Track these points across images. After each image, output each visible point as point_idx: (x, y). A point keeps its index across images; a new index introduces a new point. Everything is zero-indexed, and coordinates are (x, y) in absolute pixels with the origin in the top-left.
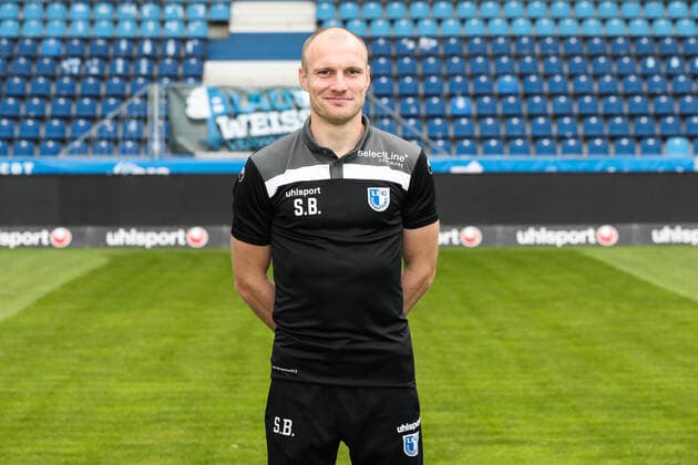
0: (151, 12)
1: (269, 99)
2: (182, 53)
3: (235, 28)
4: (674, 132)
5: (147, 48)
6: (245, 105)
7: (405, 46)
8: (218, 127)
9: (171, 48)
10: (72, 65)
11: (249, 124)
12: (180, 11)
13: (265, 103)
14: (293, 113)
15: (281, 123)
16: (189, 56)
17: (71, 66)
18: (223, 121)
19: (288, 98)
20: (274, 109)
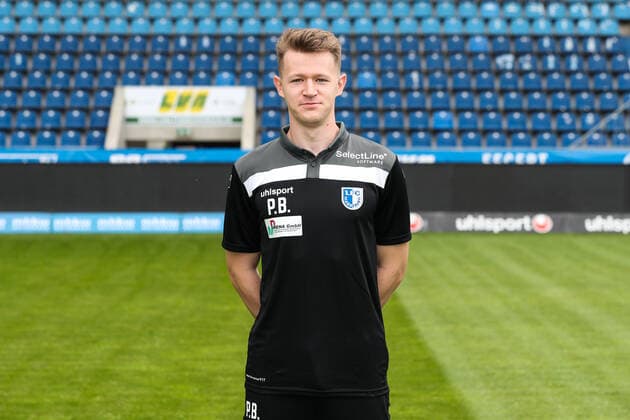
5: (569, 45)
9: (591, 46)
10: (506, 61)
17: (505, 63)
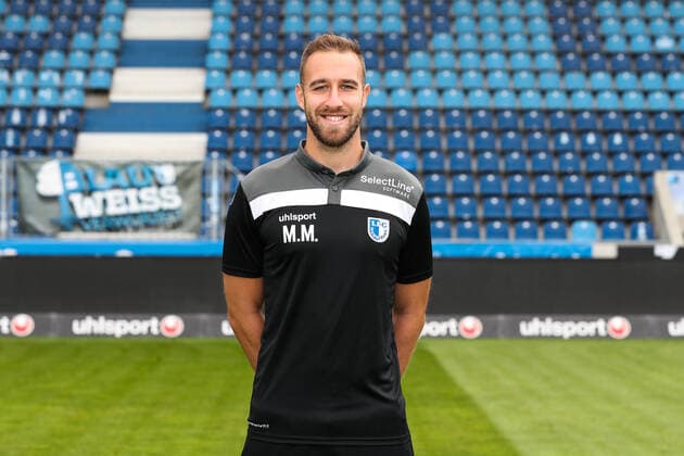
0: (24, 78)
1: (128, 175)
2: (55, 123)
3: (116, 96)
4: (583, 214)
6: (100, 181)
7: (298, 118)
8: (71, 205)
11: (105, 202)
12: (56, 78)
13: (122, 179)
14: (153, 190)
15: (139, 201)
16: (61, 127)
18: (76, 198)
19: (147, 174)
20: (132, 186)
